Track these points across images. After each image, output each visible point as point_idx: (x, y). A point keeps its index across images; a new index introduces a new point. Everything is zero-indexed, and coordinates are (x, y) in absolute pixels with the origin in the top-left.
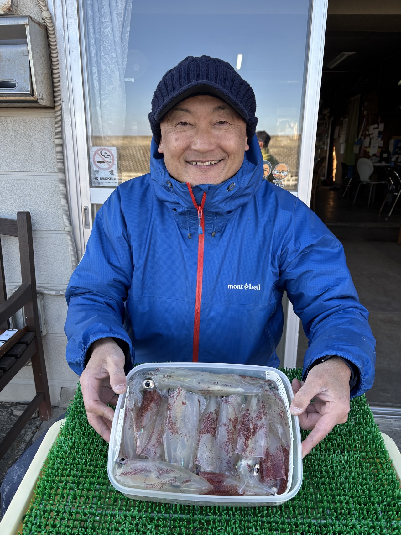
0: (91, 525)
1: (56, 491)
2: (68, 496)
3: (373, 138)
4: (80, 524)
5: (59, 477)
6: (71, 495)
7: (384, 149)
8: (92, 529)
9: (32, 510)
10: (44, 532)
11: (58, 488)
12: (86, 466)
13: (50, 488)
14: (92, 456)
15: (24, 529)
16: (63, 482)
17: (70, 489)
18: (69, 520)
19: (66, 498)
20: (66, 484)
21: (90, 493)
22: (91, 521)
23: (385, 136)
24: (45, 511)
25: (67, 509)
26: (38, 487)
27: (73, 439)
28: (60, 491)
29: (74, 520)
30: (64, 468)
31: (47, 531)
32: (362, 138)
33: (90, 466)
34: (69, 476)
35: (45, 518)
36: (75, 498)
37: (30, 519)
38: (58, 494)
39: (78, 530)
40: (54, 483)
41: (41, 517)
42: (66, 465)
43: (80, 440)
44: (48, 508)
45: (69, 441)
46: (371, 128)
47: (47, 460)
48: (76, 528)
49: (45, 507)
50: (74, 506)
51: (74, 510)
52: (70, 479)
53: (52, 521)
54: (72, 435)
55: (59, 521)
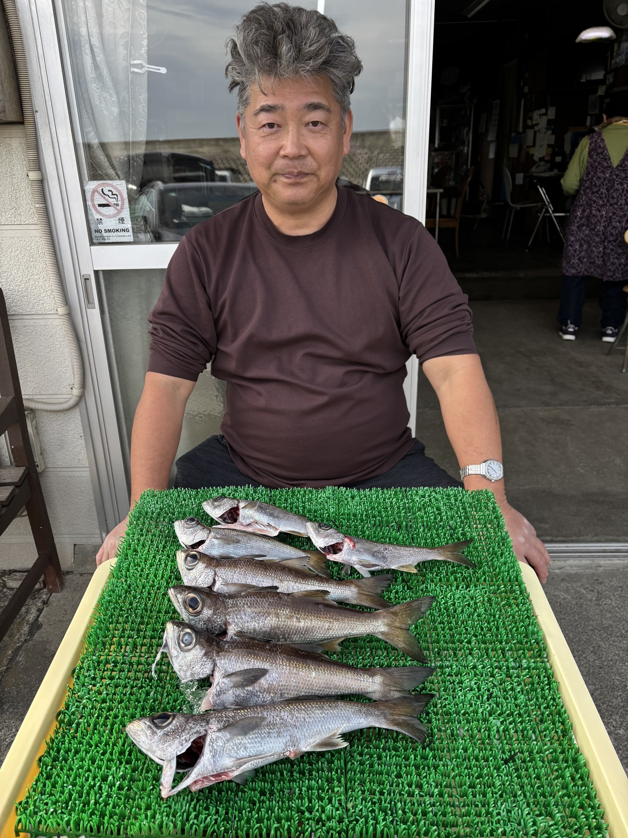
1: (112, 640)
2: (127, 645)
5: (114, 624)
6: (129, 642)
9: (83, 663)
10: (101, 684)
11: (114, 637)
12: (146, 611)
13: (104, 636)
15: (75, 682)
16: (118, 630)
18: (129, 671)
19: (124, 647)
20: (123, 631)
21: (154, 640)
24: (99, 663)
25: (126, 659)
28: (115, 640)
29: (136, 671)
30: (119, 614)
31: (104, 684)
33: (151, 612)
34: (126, 622)
35: (99, 670)
36: (135, 646)
37: (82, 671)
38: (114, 644)
39: (142, 682)
40: (109, 631)
41: (95, 669)
42: (122, 610)
43: (136, 583)
45: (123, 583)
47: (97, 605)
48: (139, 680)
49: (99, 658)
50: (135, 656)
51: (135, 660)
52: (127, 626)
53: (109, 673)
54: (126, 577)
55: (117, 672)
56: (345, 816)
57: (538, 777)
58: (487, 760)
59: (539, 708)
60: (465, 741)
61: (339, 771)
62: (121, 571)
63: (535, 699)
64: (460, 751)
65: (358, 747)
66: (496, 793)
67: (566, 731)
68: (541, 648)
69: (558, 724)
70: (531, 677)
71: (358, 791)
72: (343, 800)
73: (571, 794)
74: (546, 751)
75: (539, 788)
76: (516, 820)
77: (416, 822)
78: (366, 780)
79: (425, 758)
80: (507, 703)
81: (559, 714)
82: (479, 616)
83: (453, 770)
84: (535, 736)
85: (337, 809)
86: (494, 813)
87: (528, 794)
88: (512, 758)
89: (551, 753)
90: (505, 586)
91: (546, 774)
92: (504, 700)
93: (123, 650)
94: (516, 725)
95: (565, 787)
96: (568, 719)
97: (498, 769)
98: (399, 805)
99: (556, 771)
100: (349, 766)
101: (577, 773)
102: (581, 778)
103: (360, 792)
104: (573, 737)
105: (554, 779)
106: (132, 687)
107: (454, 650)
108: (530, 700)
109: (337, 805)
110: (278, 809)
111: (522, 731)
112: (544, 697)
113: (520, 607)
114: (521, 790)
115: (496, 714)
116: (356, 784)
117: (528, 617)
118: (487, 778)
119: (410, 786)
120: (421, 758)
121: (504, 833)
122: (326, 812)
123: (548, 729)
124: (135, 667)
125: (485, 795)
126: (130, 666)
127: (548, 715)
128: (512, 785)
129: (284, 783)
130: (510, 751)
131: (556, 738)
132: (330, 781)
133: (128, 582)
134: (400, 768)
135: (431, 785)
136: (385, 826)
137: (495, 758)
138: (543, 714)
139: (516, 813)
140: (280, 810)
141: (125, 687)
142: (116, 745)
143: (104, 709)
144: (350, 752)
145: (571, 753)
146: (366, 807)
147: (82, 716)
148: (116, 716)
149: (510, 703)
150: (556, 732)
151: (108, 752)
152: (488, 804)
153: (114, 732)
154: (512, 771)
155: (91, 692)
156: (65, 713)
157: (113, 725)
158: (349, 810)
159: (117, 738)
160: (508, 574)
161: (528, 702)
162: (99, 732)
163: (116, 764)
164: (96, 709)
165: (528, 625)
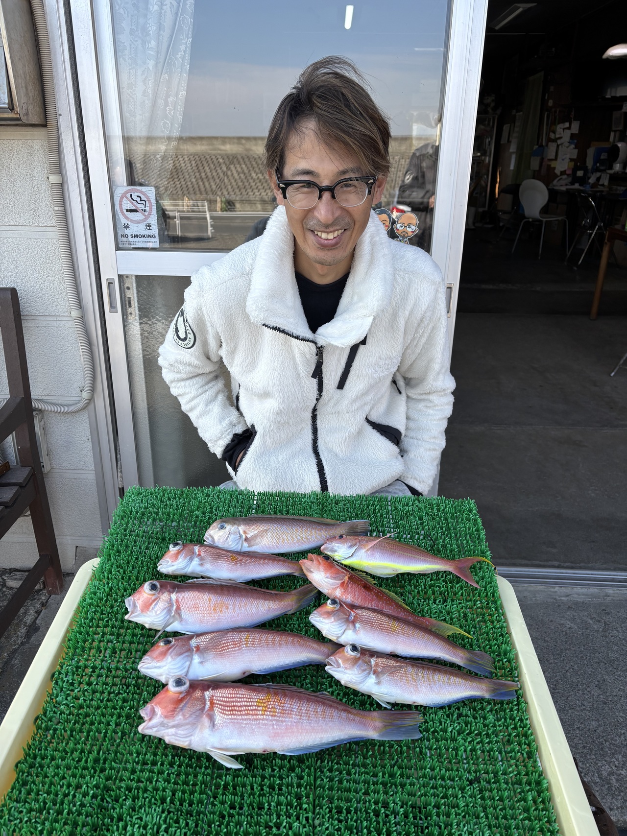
0: (134, 682)
1: (91, 644)
2: (106, 649)
4: (121, 681)
5: (94, 628)
6: (109, 648)
8: (135, 686)
9: (62, 667)
10: (78, 690)
11: (93, 641)
13: (83, 640)
15: (54, 687)
16: (99, 634)
17: (108, 642)
18: (107, 676)
19: (103, 652)
20: (103, 636)
21: (133, 645)
22: (133, 678)
25: (105, 664)
26: (69, 640)
27: (110, 584)
28: (95, 644)
29: (114, 677)
30: (100, 617)
31: (82, 690)
34: (106, 626)
35: (78, 675)
36: (114, 652)
37: (61, 677)
38: (94, 648)
39: (119, 688)
40: (89, 635)
41: (73, 674)
42: (102, 614)
43: (118, 585)
44: (81, 664)
45: (104, 586)
47: (78, 608)
48: (116, 685)
49: (78, 663)
50: (113, 661)
51: (113, 666)
52: (108, 630)
53: (87, 679)
54: (108, 579)
55: (96, 678)
56: (311, 834)
57: (501, 799)
58: (452, 780)
59: (507, 728)
60: (433, 760)
61: (308, 787)
62: (104, 573)
63: (503, 720)
64: (428, 770)
65: (328, 763)
66: (459, 814)
67: (532, 753)
68: (512, 667)
69: (524, 746)
71: (326, 809)
72: (310, 818)
73: (532, 818)
74: (510, 773)
75: (501, 810)
78: (334, 797)
79: (393, 776)
80: (476, 722)
81: (526, 736)
83: (419, 789)
84: (501, 756)
85: (304, 827)
86: (457, 834)
87: (490, 816)
88: (477, 780)
89: (516, 775)
90: (481, 603)
91: (509, 797)
92: (473, 720)
94: (483, 746)
95: (526, 810)
96: (534, 741)
97: (462, 789)
98: (365, 824)
99: (519, 793)
100: (319, 782)
101: (539, 796)
102: (543, 802)
103: (328, 810)
104: (538, 759)
105: (517, 802)
106: (110, 693)
108: (498, 720)
109: (304, 822)
110: (246, 824)
111: (489, 751)
112: (512, 718)
113: (495, 624)
114: (483, 812)
115: (465, 734)
116: (324, 801)
117: (502, 635)
118: (452, 798)
119: (376, 803)
120: (389, 776)
122: (293, 829)
123: (514, 751)
124: (113, 672)
125: (448, 815)
126: (108, 671)
127: (515, 736)
128: (476, 807)
130: (475, 772)
131: (521, 759)
132: (298, 796)
134: (368, 785)
135: (397, 804)
137: (460, 778)
138: (510, 735)
140: (248, 825)
141: (102, 693)
142: (91, 753)
143: (81, 715)
144: (320, 767)
145: (535, 776)
146: (332, 824)
147: (60, 722)
148: (92, 723)
149: (479, 722)
150: (522, 754)
151: (83, 760)
152: (451, 825)
153: (90, 739)
154: (476, 791)
155: (69, 698)
156: (42, 719)
157: (89, 732)
158: (316, 827)
159: (92, 745)
160: (485, 590)
161: (496, 722)
162: (75, 739)
163: (90, 773)
164: (73, 715)
165: (502, 643)
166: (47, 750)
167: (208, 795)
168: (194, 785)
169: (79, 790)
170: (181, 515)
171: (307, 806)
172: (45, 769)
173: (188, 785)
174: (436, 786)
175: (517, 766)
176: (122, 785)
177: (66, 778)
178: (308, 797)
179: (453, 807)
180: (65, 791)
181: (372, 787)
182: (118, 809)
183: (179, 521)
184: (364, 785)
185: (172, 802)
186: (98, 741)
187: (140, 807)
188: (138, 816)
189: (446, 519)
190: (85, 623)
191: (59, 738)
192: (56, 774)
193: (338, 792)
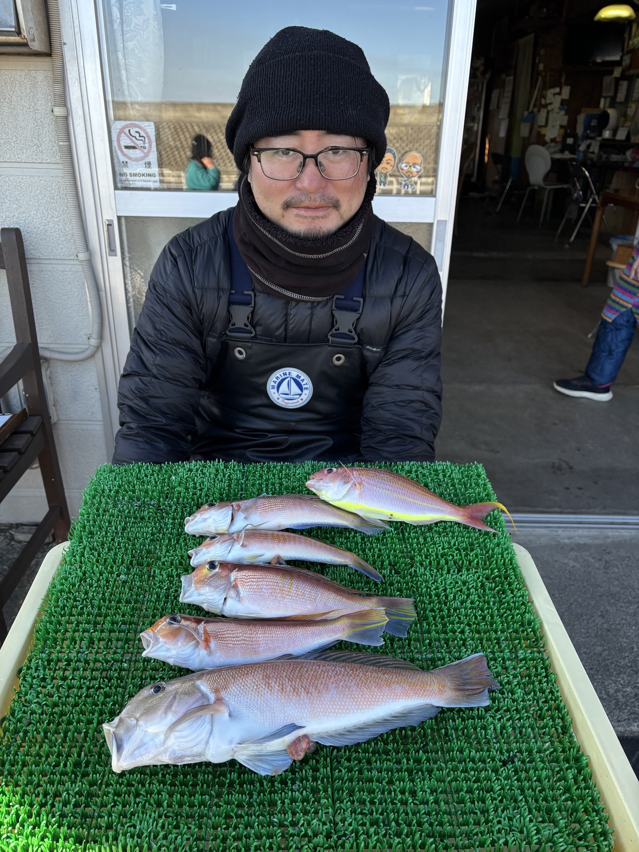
0: (116, 675)
1: (64, 634)
2: (82, 640)
3: (552, 110)
4: (101, 674)
5: (67, 617)
6: (86, 638)
7: (569, 129)
8: (118, 679)
9: (30, 661)
10: (51, 686)
11: (66, 631)
12: (104, 601)
13: (54, 631)
14: (112, 589)
15: (22, 684)
16: (72, 623)
19: (78, 642)
20: (77, 625)
21: (113, 634)
22: (116, 670)
23: (571, 108)
25: (81, 656)
26: (37, 631)
28: (68, 635)
29: (93, 670)
30: (73, 605)
31: (56, 685)
32: (536, 110)
33: (110, 602)
34: (80, 614)
35: (50, 669)
36: (91, 642)
37: (29, 672)
38: (67, 639)
39: (99, 682)
40: (61, 625)
41: (45, 668)
42: (75, 600)
44: (53, 656)
46: (550, 93)
47: (47, 595)
48: (96, 679)
49: (50, 656)
50: (91, 652)
51: (91, 657)
52: (82, 619)
53: (61, 673)
54: (81, 562)
55: (71, 672)
56: (333, 831)
57: (539, 780)
58: (484, 762)
59: (538, 702)
60: (460, 741)
61: (325, 780)
62: (75, 556)
63: (532, 693)
64: (455, 752)
65: (345, 752)
66: (495, 799)
67: (566, 728)
68: (538, 637)
69: (557, 721)
70: (527, 669)
71: (347, 802)
72: (330, 814)
73: (575, 797)
74: (545, 750)
75: (540, 791)
76: (517, 828)
77: (410, 834)
78: (354, 789)
79: (418, 761)
80: (503, 697)
81: (558, 708)
82: (472, 603)
83: (448, 775)
84: (534, 732)
85: (324, 824)
86: (495, 821)
87: (529, 799)
88: (511, 760)
89: (551, 753)
91: (547, 777)
92: (500, 695)
93: (77, 646)
94: (513, 723)
95: (568, 790)
96: (568, 715)
97: (496, 771)
98: (392, 815)
99: (558, 772)
100: (336, 773)
101: (579, 773)
102: (584, 780)
104: (574, 734)
105: (556, 782)
106: (88, 688)
107: (447, 641)
108: (528, 694)
110: (258, 825)
111: (520, 729)
112: (542, 691)
113: (515, 593)
114: (521, 795)
115: (493, 710)
116: (345, 794)
117: (523, 604)
118: (485, 782)
119: (402, 793)
120: (414, 762)
121: (506, 843)
122: (312, 827)
123: (547, 726)
124: (92, 664)
125: (483, 802)
126: (85, 664)
127: (547, 710)
128: (513, 790)
129: (264, 795)
130: (508, 751)
131: (556, 735)
132: (315, 791)
133: (83, 569)
134: (392, 773)
136: (378, 841)
137: (493, 760)
138: (541, 709)
139: (518, 821)
141: (80, 688)
142: (71, 756)
143: (56, 714)
144: (336, 757)
145: (573, 752)
146: (355, 819)
147: (30, 723)
148: (70, 723)
149: (507, 697)
150: (556, 729)
151: (62, 764)
152: (487, 811)
153: (68, 740)
154: (512, 773)
155: (40, 696)
156: (10, 720)
157: (66, 733)
158: (338, 824)
159: (71, 747)
160: (502, 557)
161: (525, 696)
162: (50, 741)
163: (70, 778)
164: (46, 715)
165: (524, 613)
166: (18, 755)
167: (211, 796)
168: (194, 785)
169: (57, 799)
170: (161, 492)
171: (326, 800)
172: (15, 776)
173: (187, 786)
174: (466, 769)
175: (552, 743)
176: (110, 790)
177: (42, 786)
178: (325, 791)
179: (488, 792)
180: (41, 801)
181: (396, 775)
182: (106, 817)
183: (159, 498)
184: (387, 774)
185: (169, 806)
186: (77, 742)
187: (133, 814)
188: (131, 824)
189: (453, 485)
190: (56, 612)
191: (31, 741)
192: (30, 783)
193: (358, 783)
